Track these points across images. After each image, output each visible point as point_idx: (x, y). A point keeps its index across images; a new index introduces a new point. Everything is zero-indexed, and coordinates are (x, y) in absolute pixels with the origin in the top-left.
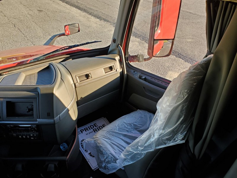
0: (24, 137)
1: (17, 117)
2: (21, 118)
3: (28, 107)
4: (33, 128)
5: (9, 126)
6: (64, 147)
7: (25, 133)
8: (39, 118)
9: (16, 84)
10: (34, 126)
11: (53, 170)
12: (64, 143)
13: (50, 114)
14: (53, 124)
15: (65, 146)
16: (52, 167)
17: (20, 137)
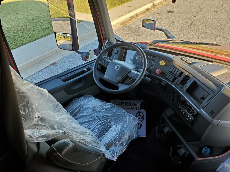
0: (184, 113)
1: (190, 96)
2: (192, 99)
3: (204, 95)
4: (193, 112)
5: (182, 98)
6: (206, 151)
7: (186, 112)
8: (203, 109)
9: (211, 74)
10: (195, 112)
11: (181, 154)
12: (209, 149)
13: (213, 114)
14: (209, 123)
15: (208, 151)
16: (182, 151)
17: (182, 111)
